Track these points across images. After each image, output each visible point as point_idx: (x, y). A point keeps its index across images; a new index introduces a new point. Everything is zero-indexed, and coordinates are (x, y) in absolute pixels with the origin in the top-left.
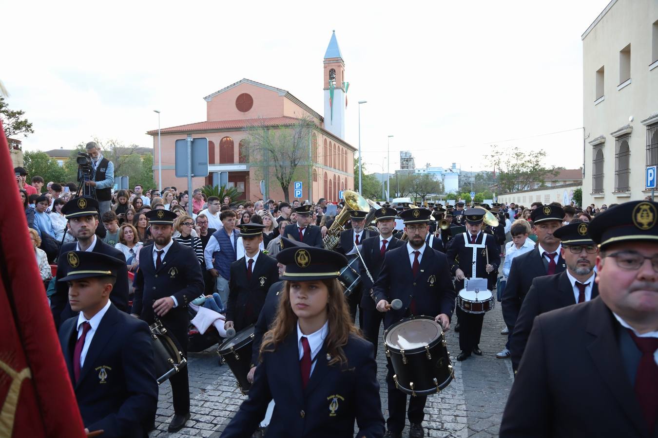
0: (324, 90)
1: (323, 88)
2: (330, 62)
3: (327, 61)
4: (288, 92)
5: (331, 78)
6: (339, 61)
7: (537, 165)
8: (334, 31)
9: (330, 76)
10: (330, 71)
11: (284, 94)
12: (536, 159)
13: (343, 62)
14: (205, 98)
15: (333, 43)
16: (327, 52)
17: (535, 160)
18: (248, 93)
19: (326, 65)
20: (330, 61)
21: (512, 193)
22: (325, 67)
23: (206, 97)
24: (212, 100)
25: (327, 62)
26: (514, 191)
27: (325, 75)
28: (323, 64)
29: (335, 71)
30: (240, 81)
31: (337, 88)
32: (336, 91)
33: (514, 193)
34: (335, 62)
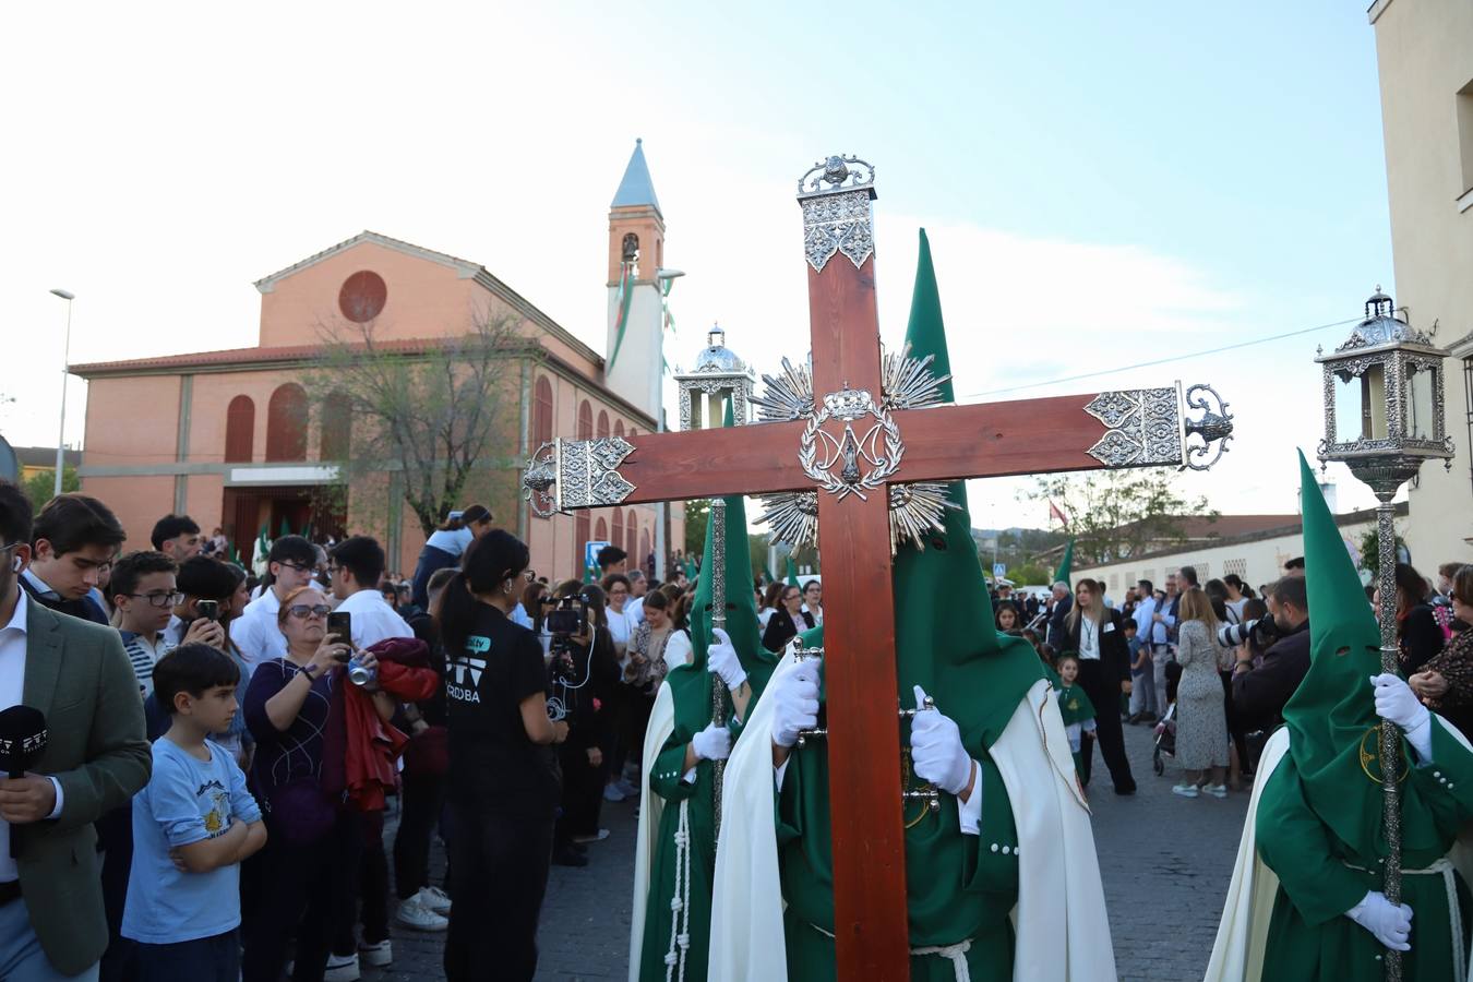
0: (608, 286)
1: (607, 281)
2: (625, 216)
3: (619, 214)
4: (483, 269)
5: (628, 257)
6: (650, 215)
7: (1163, 494)
8: (639, 141)
9: (625, 251)
10: (625, 240)
11: (473, 274)
12: (1160, 478)
13: (661, 218)
14: (259, 284)
15: (637, 168)
16: (621, 192)
17: (1156, 482)
18: (374, 270)
19: (616, 223)
20: (626, 213)
21: (1100, 566)
22: (612, 229)
23: (260, 282)
24: (276, 290)
25: (618, 216)
26: (1106, 560)
27: (612, 249)
28: (608, 222)
29: (637, 239)
30: (356, 238)
31: (642, 282)
32: (638, 291)
33: (1104, 565)
34: (639, 215)
